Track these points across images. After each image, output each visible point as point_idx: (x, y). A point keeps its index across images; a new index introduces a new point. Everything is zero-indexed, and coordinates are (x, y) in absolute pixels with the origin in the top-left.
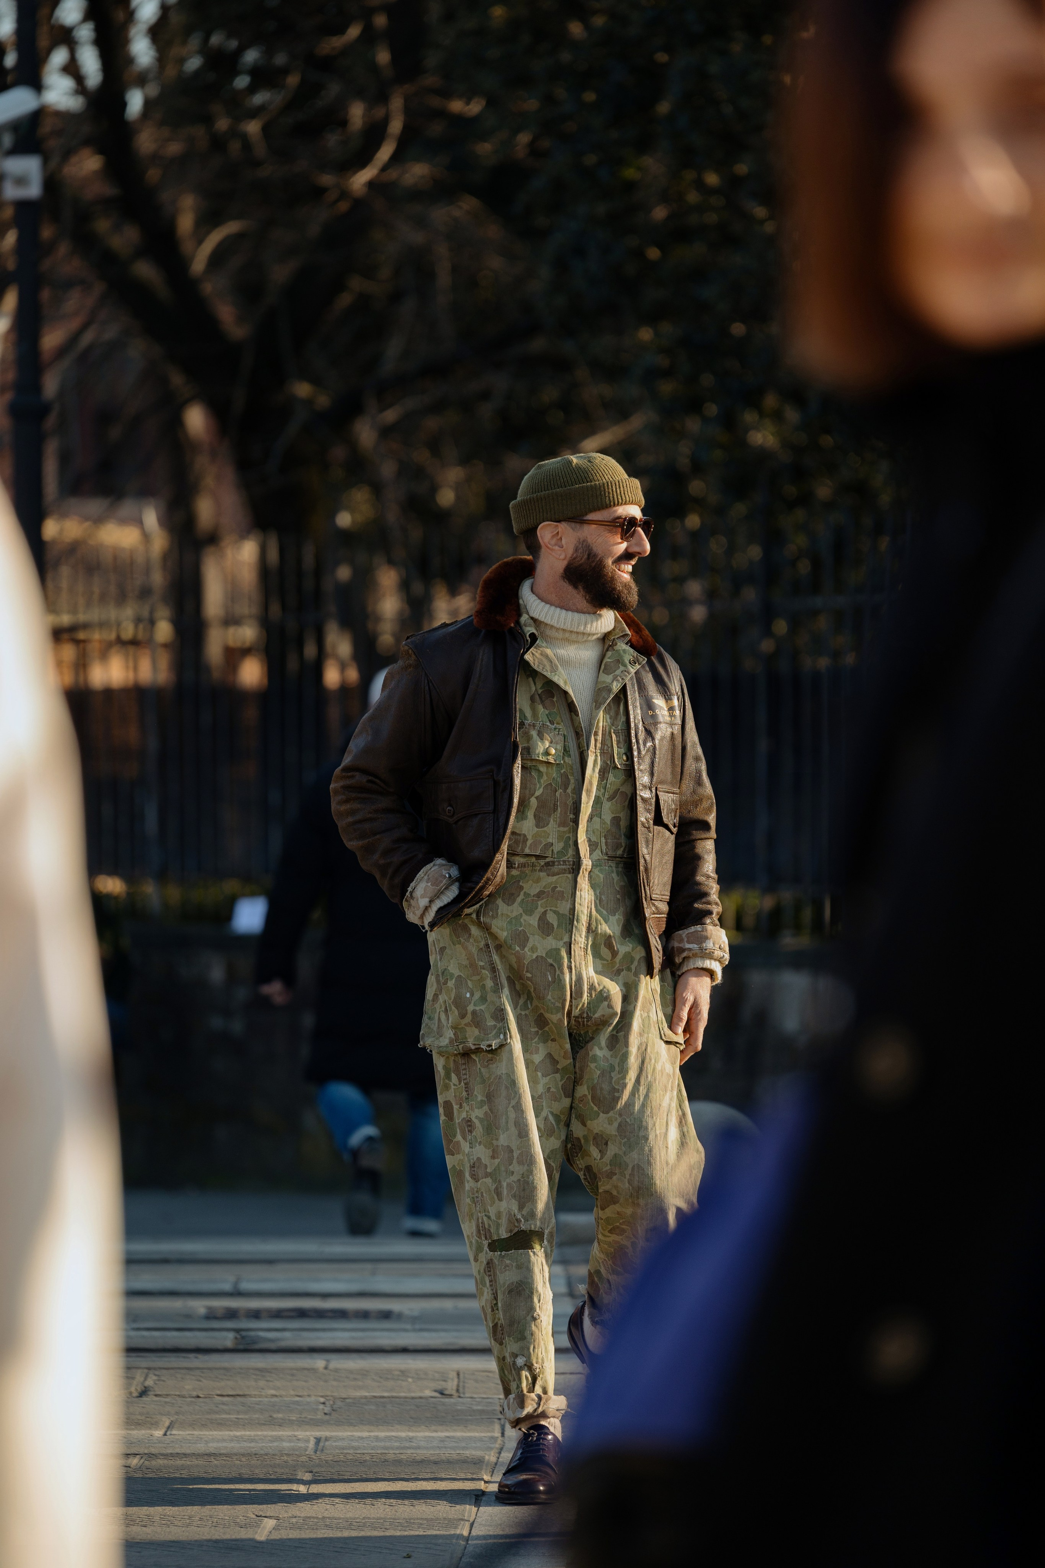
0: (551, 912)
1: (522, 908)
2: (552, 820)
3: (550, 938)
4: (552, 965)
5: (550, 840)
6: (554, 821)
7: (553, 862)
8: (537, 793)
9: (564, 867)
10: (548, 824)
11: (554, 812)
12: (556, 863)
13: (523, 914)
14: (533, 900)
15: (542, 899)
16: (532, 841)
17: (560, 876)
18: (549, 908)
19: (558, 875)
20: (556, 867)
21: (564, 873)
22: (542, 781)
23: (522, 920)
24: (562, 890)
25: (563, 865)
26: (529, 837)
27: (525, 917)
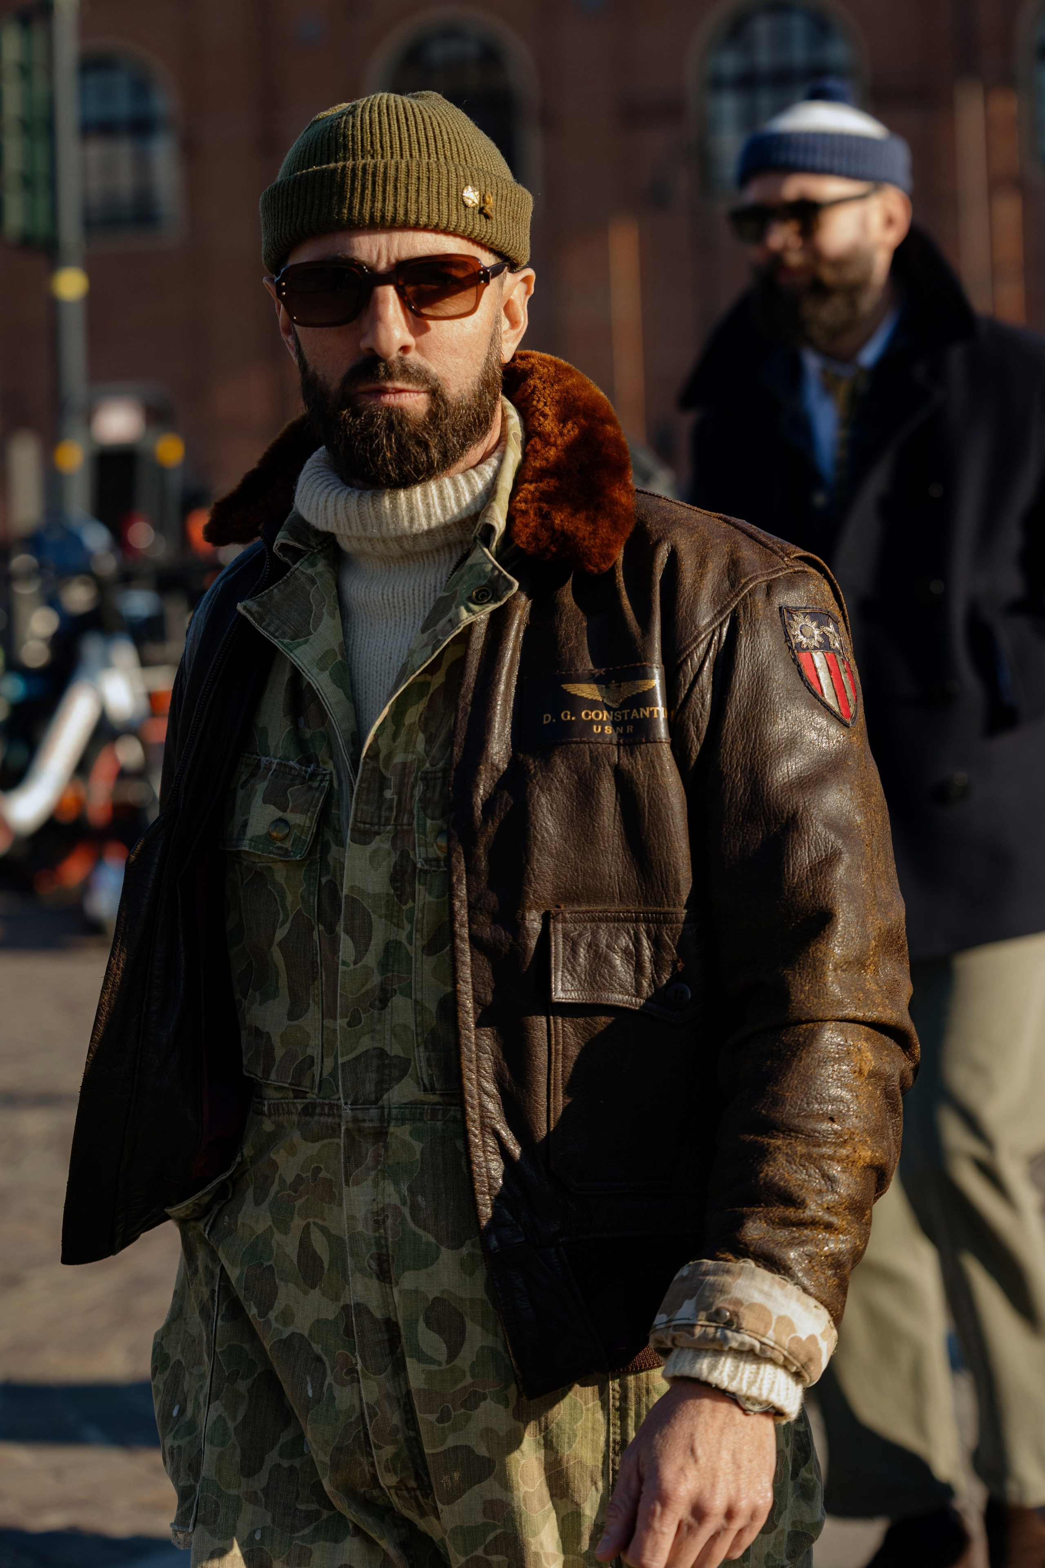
0: (316, 1230)
1: (271, 1212)
2: (311, 1002)
3: (315, 1293)
4: (319, 1359)
5: (309, 1051)
6: (314, 1001)
7: (314, 1105)
8: (281, 934)
9: (330, 1120)
10: (307, 1010)
11: (313, 981)
12: (318, 1111)
13: (275, 1230)
14: (289, 1195)
15: (300, 1197)
16: (284, 1051)
17: (326, 1141)
18: (311, 1220)
19: (322, 1138)
20: (316, 1118)
21: (331, 1137)
22: (288, 904)
23: (274, 1244)
24: (329, 1176)
25: (329, 1115)
26: (276, 1041)
27: (278, 1236)
